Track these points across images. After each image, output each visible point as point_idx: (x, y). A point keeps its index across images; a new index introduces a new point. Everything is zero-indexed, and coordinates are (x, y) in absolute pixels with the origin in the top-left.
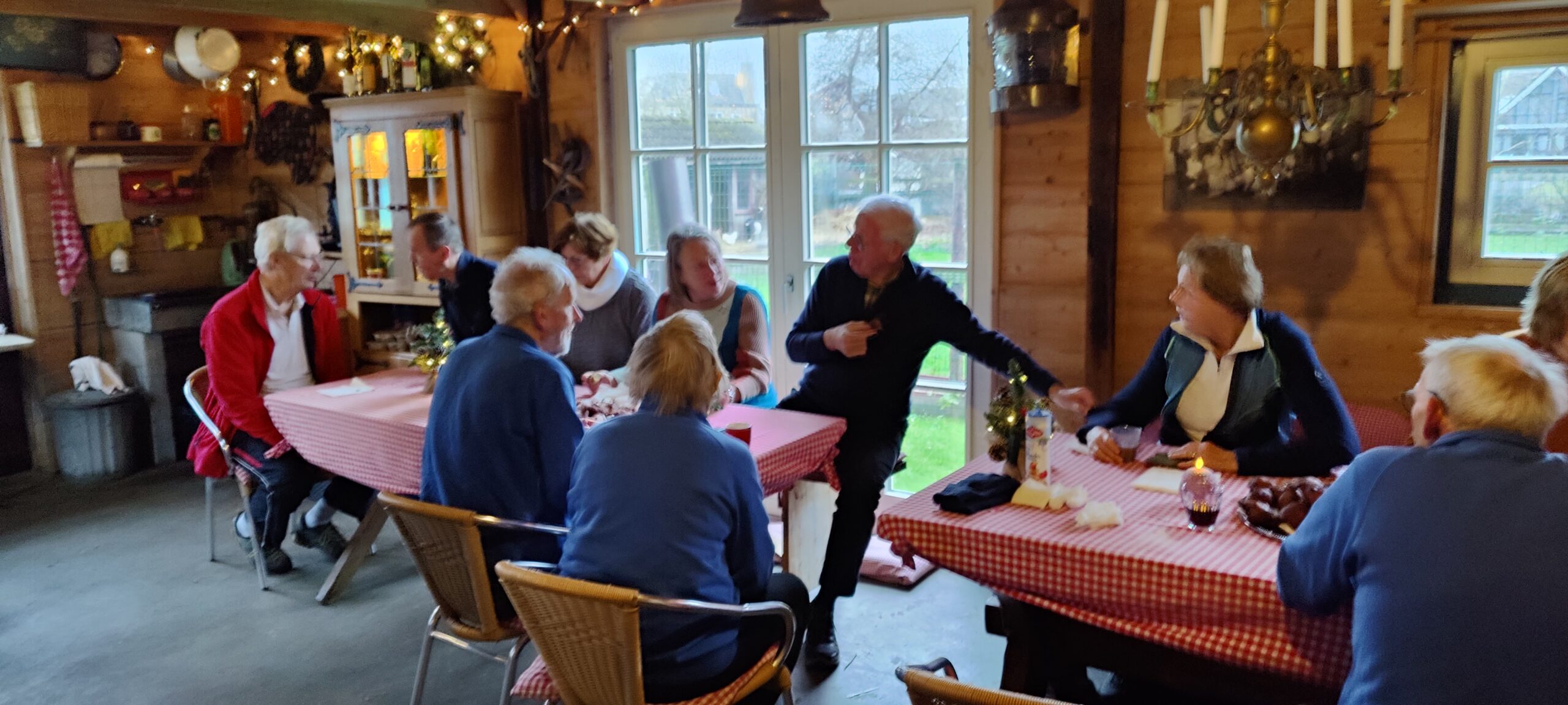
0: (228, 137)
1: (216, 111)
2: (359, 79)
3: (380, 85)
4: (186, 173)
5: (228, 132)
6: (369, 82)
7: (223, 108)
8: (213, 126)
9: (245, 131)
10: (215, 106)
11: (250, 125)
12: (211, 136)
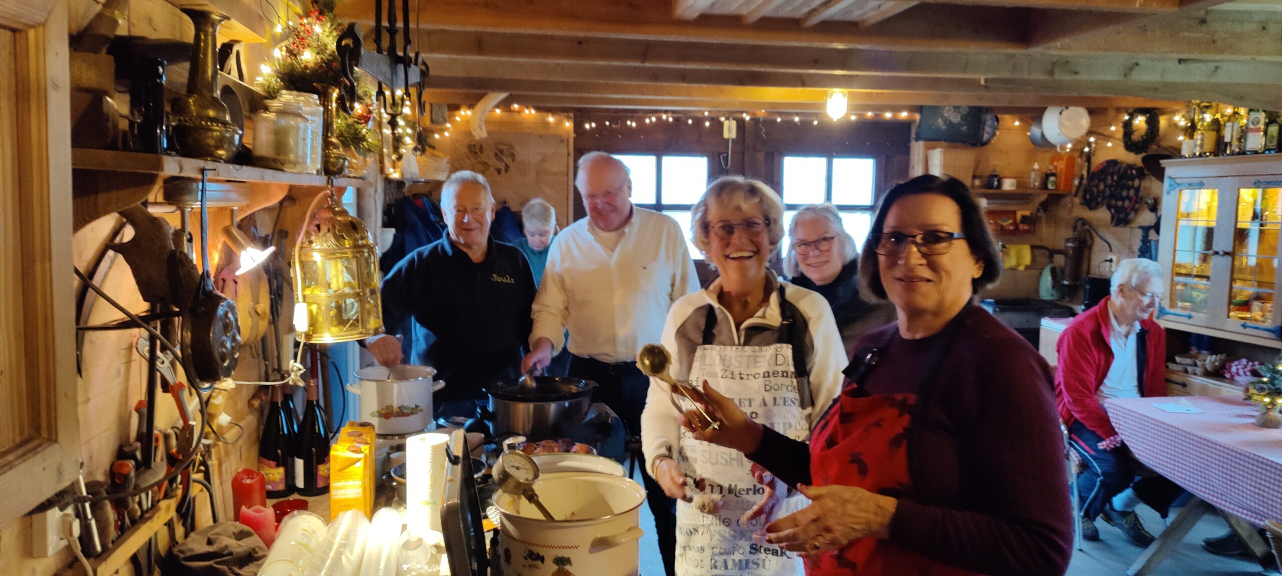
0: (1062, 188)
1: (1056, 168)
2: (1199, 142)
3: (1220, 147)
4: (1027, 213)
5: (1062, 184)
6: (1209, 145)
7: (1061, 165)
8: (1052, 179)
9: (1076, 182)
10: (1055, 163)
11: (1082, 178)
12: (1050, 186)
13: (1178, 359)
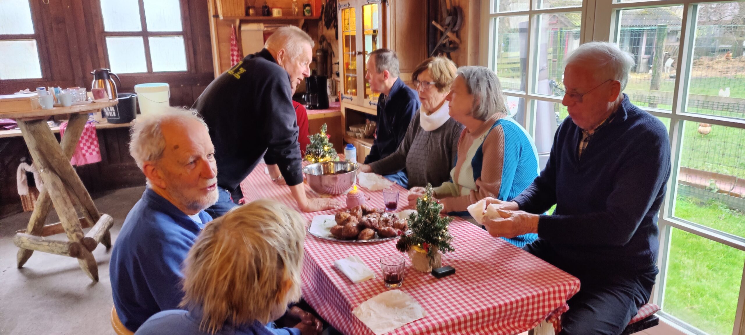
0: (315, 14)
5: (315, 11)
8: (307, 8)
12: (306, 14)
13: (351, 128)
